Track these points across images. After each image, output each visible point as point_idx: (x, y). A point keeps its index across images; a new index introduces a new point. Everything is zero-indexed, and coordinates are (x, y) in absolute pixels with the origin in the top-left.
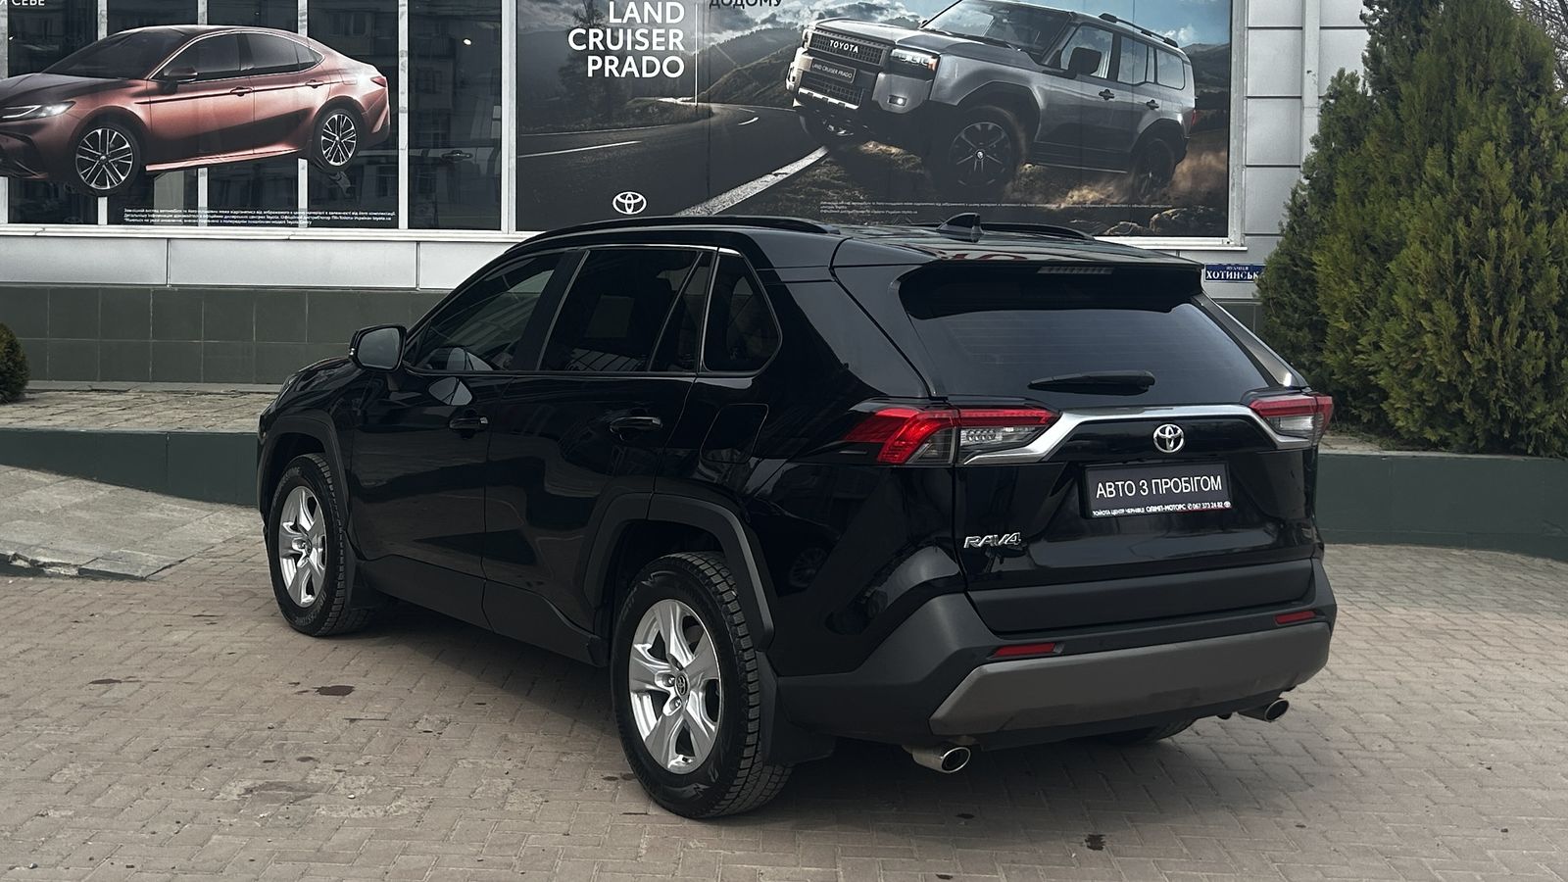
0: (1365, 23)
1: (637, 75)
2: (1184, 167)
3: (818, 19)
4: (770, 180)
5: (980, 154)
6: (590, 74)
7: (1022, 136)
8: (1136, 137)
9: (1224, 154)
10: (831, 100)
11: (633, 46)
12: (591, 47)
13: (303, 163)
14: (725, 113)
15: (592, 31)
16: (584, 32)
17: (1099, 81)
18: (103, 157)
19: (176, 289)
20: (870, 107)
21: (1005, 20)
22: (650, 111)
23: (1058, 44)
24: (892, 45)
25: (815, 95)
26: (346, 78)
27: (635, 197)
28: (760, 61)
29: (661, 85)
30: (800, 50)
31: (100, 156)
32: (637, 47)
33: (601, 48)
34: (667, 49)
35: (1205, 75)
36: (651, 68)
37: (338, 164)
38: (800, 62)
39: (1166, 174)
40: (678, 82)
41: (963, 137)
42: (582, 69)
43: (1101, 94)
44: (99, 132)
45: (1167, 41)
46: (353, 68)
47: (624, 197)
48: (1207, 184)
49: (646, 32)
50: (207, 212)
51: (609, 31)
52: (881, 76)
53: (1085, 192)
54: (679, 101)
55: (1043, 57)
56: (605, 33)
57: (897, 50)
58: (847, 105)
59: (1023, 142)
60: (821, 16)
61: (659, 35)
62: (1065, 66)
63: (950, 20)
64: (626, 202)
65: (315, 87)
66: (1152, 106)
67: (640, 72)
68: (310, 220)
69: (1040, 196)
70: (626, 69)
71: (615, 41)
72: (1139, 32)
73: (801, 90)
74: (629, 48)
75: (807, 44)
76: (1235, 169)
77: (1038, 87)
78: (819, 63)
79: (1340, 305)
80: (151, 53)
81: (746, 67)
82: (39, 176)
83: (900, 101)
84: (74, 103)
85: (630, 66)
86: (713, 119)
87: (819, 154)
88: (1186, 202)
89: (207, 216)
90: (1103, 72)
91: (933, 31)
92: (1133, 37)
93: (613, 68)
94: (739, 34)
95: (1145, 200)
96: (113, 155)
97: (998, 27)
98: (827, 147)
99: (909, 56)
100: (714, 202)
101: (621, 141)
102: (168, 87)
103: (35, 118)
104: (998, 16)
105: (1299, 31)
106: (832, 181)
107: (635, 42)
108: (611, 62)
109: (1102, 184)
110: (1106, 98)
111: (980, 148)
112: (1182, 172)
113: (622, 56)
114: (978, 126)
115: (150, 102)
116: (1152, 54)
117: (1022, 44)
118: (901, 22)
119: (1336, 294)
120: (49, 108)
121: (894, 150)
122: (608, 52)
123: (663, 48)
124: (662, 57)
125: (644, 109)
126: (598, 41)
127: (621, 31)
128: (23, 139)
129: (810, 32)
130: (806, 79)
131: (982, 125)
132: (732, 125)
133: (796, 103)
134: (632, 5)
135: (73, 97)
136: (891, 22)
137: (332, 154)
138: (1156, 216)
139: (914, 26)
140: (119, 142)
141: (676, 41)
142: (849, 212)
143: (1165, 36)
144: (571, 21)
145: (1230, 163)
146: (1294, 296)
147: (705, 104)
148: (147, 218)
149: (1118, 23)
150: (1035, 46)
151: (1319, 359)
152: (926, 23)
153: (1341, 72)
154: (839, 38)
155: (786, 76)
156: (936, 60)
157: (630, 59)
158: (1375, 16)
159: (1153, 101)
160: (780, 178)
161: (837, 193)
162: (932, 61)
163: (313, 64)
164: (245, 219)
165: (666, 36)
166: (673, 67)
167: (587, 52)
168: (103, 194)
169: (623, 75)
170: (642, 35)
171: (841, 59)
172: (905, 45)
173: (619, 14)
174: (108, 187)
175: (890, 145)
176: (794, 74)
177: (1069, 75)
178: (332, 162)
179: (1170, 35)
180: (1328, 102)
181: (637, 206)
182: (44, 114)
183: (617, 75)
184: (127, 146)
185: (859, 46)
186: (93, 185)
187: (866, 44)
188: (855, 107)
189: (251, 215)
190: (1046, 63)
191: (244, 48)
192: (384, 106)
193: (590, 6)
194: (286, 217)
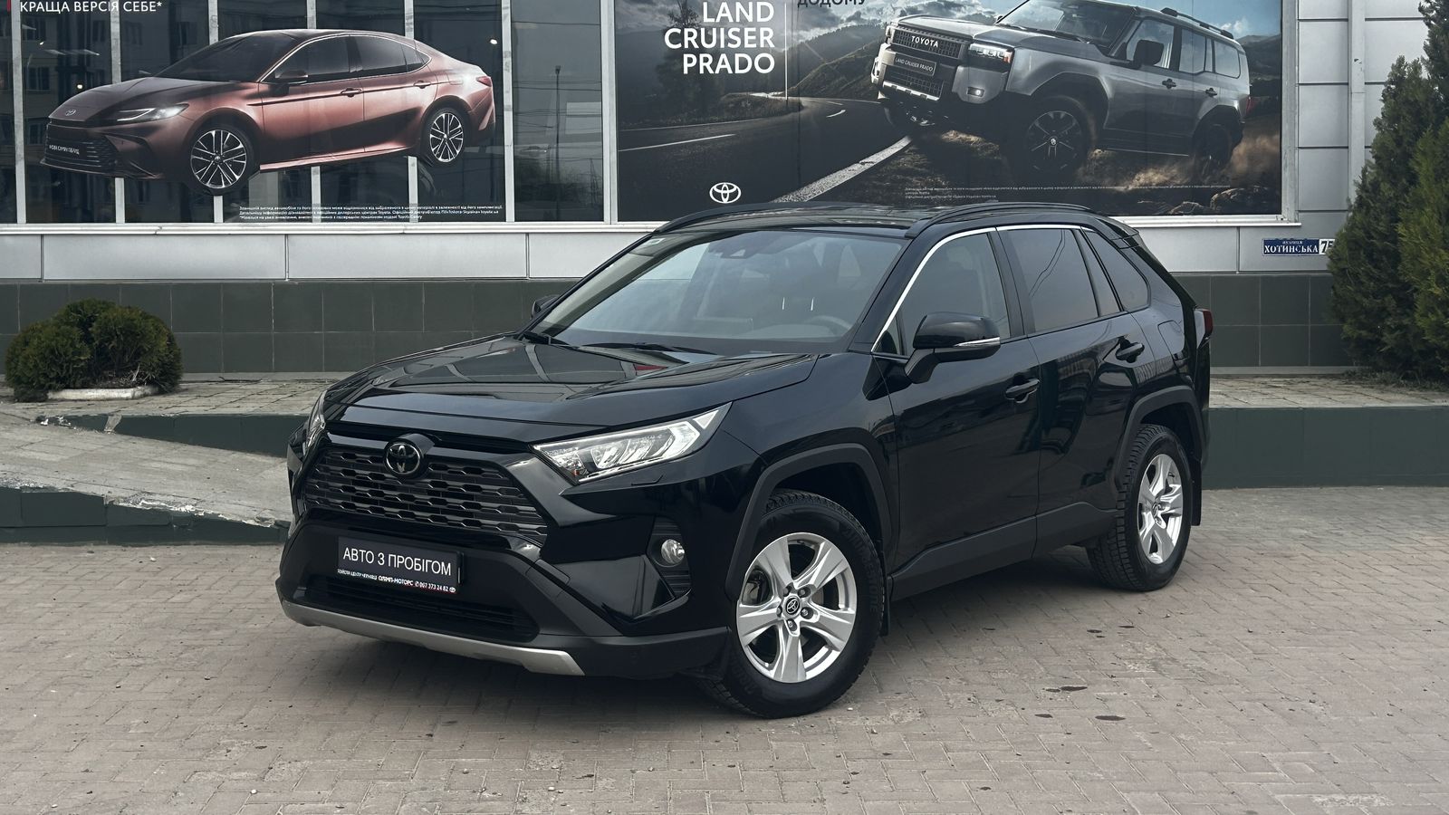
0: (1424, 14)
1: (730, 71)
2: (1241, 149)
3: (901, 16)
4: (857, 169)
5: (1054, 141)
6: (686, 72)
7: (1091, 123)
8: (1197, 123)
9: (1277, 137)
10: (913, 92)
11: (726, 43)
12: (686, 46)
13: (412, 161)
14: (814, 106)
15: (686, 31)
16: (679, 31)
17: (1161, 71)
18: (218, 158)
19: (297, 283)
20: (950, 98)
21: (1074, 15)
22: (743, 106)
23: (1125, 36)
24: (970, 40)
25: (899, 88)
26: (452, 79)
27: (731, 188)
28: (847, 56)
29: (754, 81)
30: (884, 46)
31: (214, 157)
32: (730, 45)
33: (696, 46)
34: (758, 46)
35: (1260, 65)
36: (743, 64)
37: (446, 161)
38: (884, 56)
39: (1224, 156)
40: (769, 78)
41: (1037, 125)
42: (678, 67)
43: (1164, 83)
44: (213, 133)
45: (1224, 33)
46: (459, 69)
47: (719, 188)
48: (1261, 165)
49: (738, 30)
50: (320, 208)
51: (703, 30)
52: (960, 69)
53: (1150, 174)
54: (770, 96)
55: (1110, 49)
56: (699, 32)
57: (974, 45)
58: (929, 97)
59: (1093, 129)
60: (903, 14)
61: (750, 34)
62: (1130, 56)
63: (1024, 16)
64: (722, 192)
65: (422, 87)
66: (1210, 93)
67: (733, 69)
68: (421, 214)
69: (1109, 179)
70: (720, 66)
71: (709, 40)
72: (1197, 25)
73: (885, 83)
74: (722, 46)
75: (890, 40)
76: (1288, 151)
77: (1106, 78)
78: (902, 57)
79: (1432, 272)
80: (262, 56)
81: (834, 62)
82: (154, 177)
83: (978, 92)
84: (187, 105)
85: (723, 63)
86: (802, 112)
87: (903, 143)
88: (1243, 182)
89: (321, 213)
90: (1165, 62)
91: (1008, 26)
92: (1192, 30)
93: (708, 65)
94: (825, 31)
95: (1206, 181)
96: (228, 156)
97: (1068, 21)
98: (911, 137)
99: (986, 50)
100: (805, 190)
101: (716, 134)
102: (279, 89)
103: (149, 120)
104: (1068, 11)
105: (1346, 23)
106: (916, 169)
107: (728, 40)
108: (706, 60)
109: (1166, 167)
110: (1169, 87)
111: (1053, 135)
112: (1239, 155)
113: (716, 54)
114: (1051, 115)
115: (262, 104)
116: (1210, 45)
117: (1089, 37)
118: (978, 18)
119: (1426, 262)
120: (162, 111)
121: (973, 138)
122: (702, 50)
123: (754, 46)
124: (753, 53)
125: (738, 104)
126: (692, 39)
127: (714, 30)
128: (137, 140)
129: (893, 28)
130: (890, 73)
131: (1055, 114)
132: (821, 116)
133: (880, 96)
134: (724, 5)
135: (185, 100)
136: (969, 18)
137: (441, 151)
138: (1216, 196)
139: (990, 22)
140: (233, 143)
141: (767, 38)
142: (932, 197)
143: (1222, 28)
144: (667, 21)
145: (1283, 146)
146: (1369, 266)
147: (795, 98)
148: (262, 215)
149: (1178, 17)
150: (1102, 39)
151: (1406, 321)
152: (1001, 18)
153: (1401, 60)
154: (920, 33)
155: (871, 70)
156: (1011, 53)
157: (723, 56)
158: (1433, 7)
159: (1211, 89)
160: (867, 166)
161: (920, 180)
162: (1007, 54)
163: (419, 66)
164: (357, 215)
165: (757, 34)
166: (764, 64)
167: (682, 51)
168: (218, 193)
169: (717, 72)
170: (734, 33)
171: (921, 53)
172: (982, 39)
173: (712, 14)
174: (224, 186)
175: (969, 133)
176: (878, 68)
177: (1134, 66)
178: (440, 159)
179: (1226, 27)
180: (1389, 87)
181: (733, 196)
182: (157, 117)
183: (711, 71)
184: (241, 146)
185: (939, 41)
186: (208, 185)
187: (946, 39)
188: (936, 99)
189: (363, 211)
190: (1113, 55)
191: (353, 51)
192: (489, 105)
193: (684, 6)
194: (398, 213)
